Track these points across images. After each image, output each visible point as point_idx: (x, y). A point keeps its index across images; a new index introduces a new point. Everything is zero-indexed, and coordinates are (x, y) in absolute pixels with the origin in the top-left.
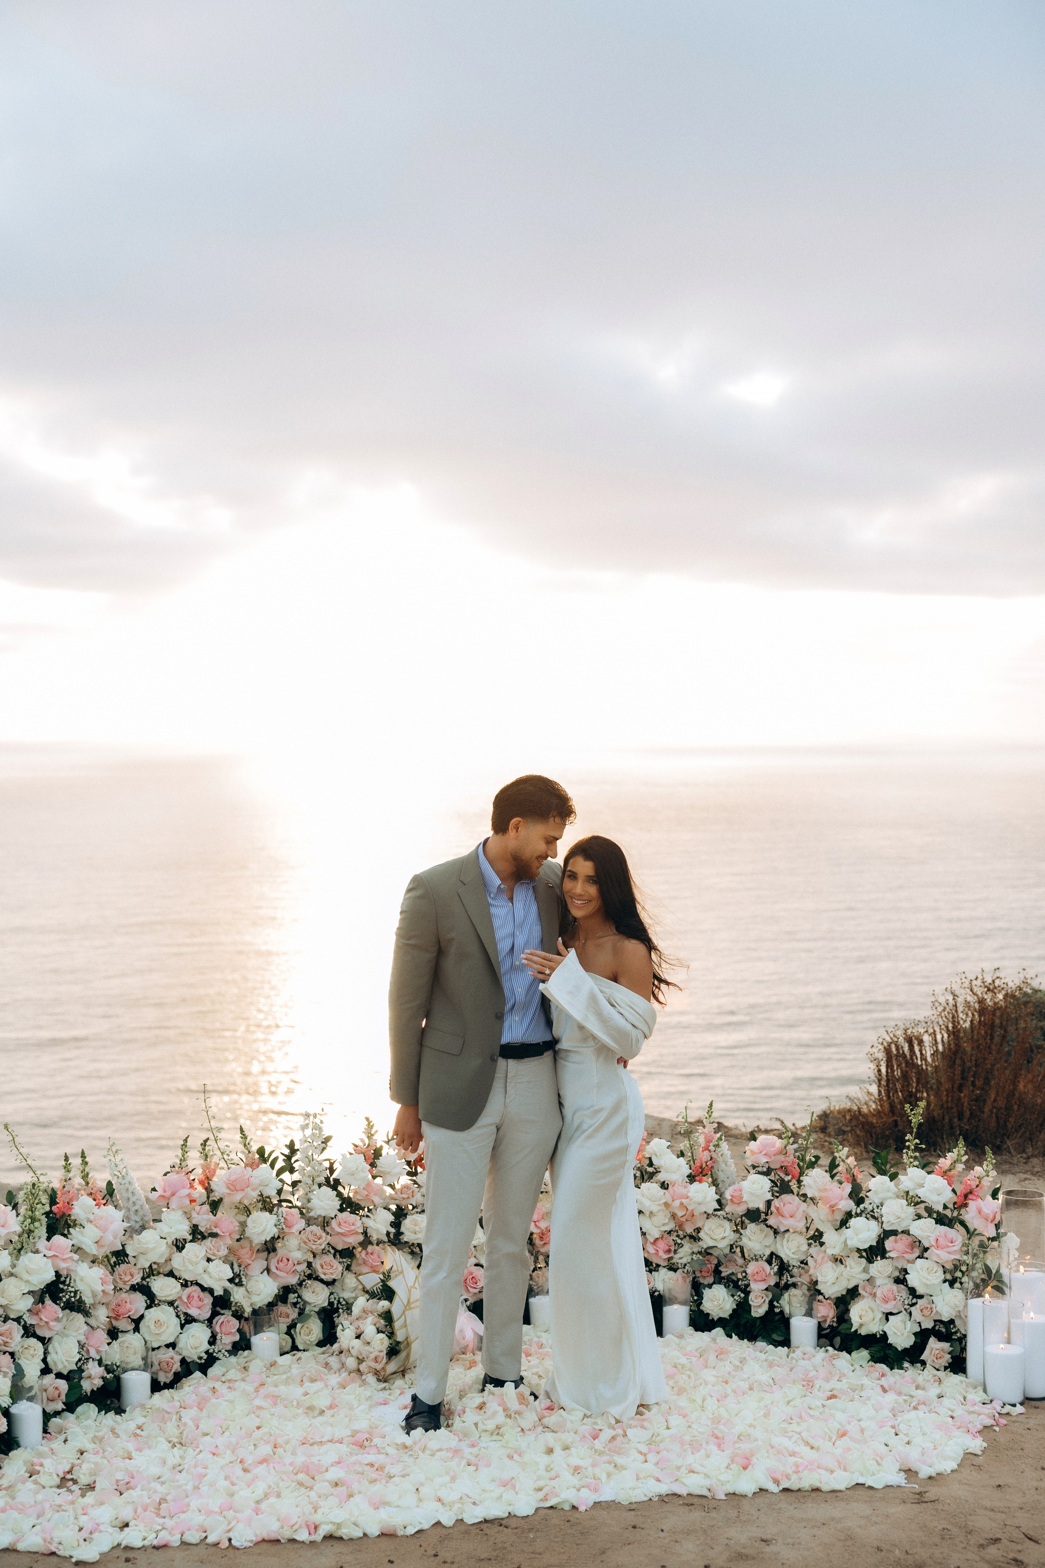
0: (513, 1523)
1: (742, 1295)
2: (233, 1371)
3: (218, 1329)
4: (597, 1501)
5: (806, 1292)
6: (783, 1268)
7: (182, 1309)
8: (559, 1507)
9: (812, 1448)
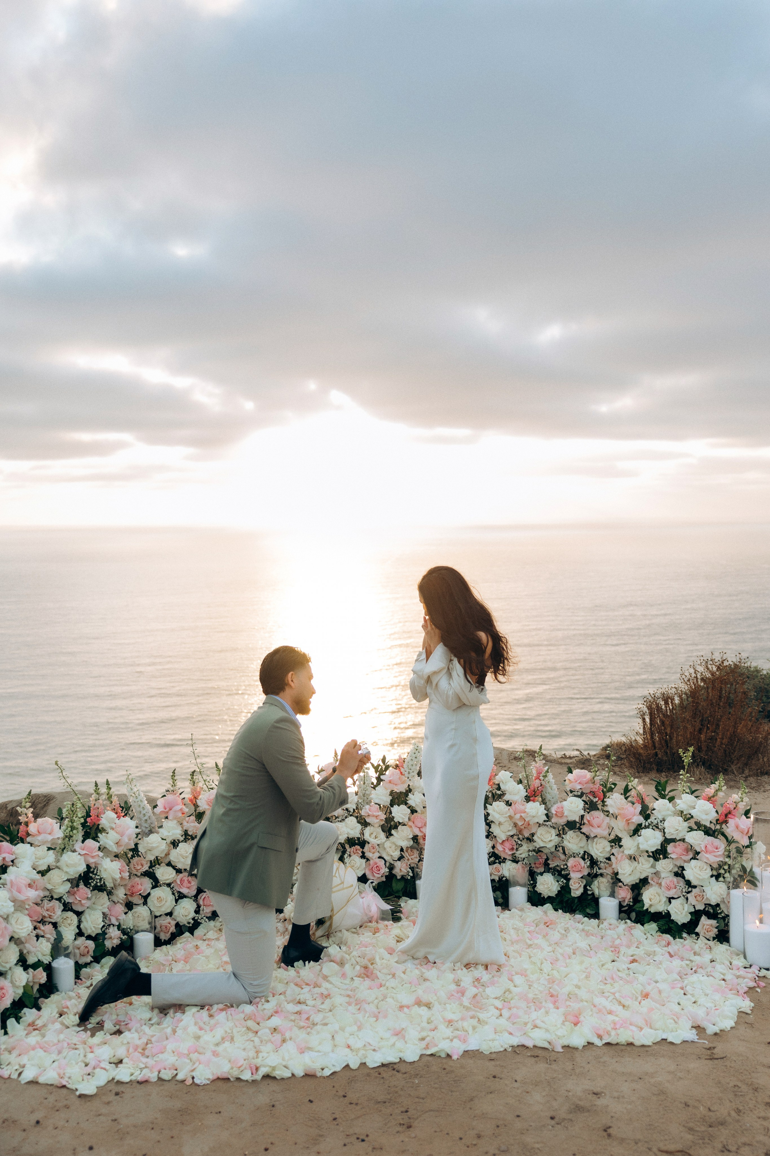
0: (403, 1068)
1: (565, 881)
2: (211, 933)
3: (201, 903)
4: (466, 1050)
5: (610, 880)
6: (594, 863)
7: (177, 888)
8: (438, 1055)
9: (624, 1006)
